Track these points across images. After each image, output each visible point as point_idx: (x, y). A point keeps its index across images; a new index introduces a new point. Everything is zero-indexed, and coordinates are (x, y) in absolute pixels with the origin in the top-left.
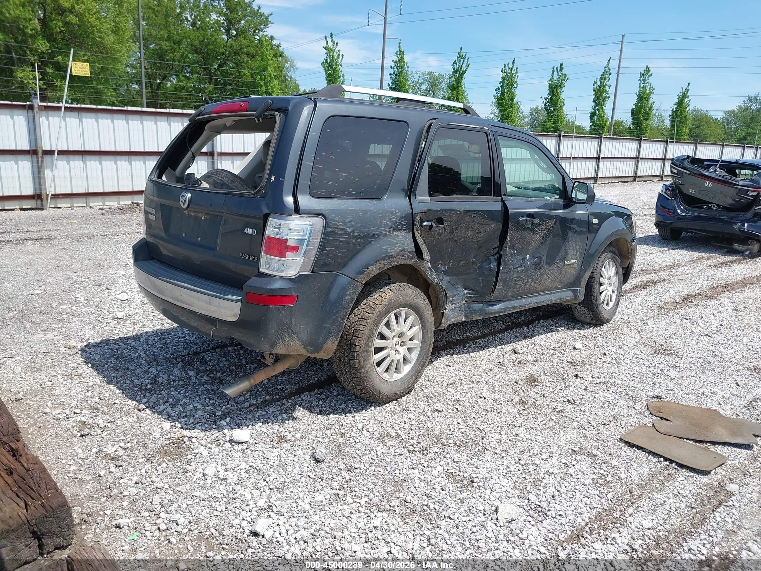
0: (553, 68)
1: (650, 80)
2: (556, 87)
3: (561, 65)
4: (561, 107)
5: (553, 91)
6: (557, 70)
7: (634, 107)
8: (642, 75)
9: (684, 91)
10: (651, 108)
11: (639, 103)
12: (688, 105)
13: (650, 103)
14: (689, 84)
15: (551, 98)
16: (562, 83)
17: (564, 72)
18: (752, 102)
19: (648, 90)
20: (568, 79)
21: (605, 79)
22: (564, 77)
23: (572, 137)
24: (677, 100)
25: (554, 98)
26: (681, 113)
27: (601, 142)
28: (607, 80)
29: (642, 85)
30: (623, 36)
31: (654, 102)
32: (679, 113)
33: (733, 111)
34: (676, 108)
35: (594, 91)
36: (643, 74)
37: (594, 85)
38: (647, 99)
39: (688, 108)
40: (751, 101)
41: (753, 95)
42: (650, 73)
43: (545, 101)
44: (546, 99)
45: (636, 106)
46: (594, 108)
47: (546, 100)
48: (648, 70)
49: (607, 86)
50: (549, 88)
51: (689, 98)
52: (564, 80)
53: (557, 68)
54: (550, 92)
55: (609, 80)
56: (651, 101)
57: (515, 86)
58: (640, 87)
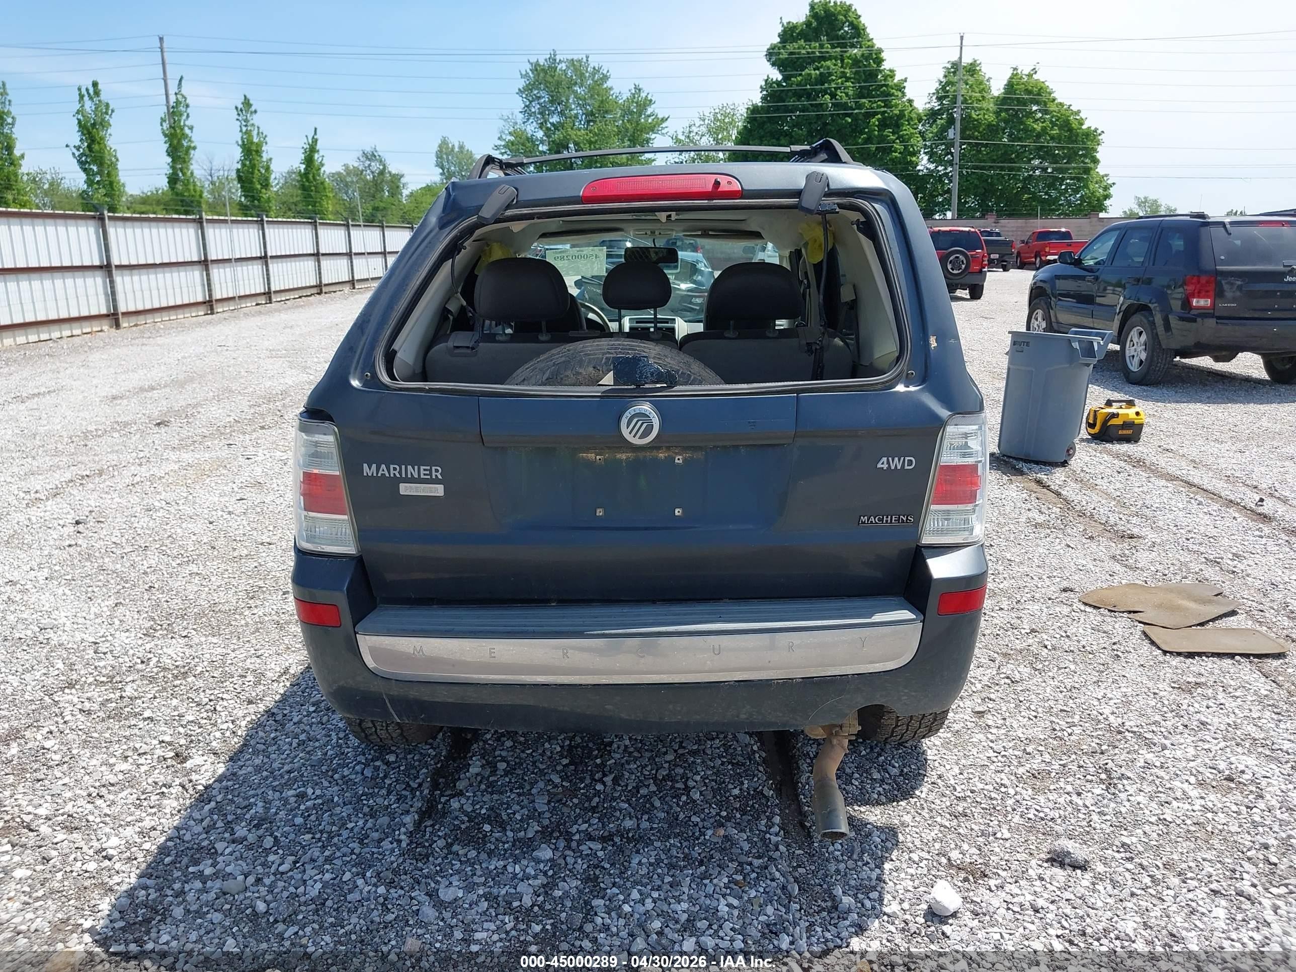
0: (79, 89)
1: (256, 119)
2: (94, 125)
3: (95, 84)
4: (113, 165)
5: (89, 133)
6: (88, 93)
7: (239, 166)
8: (239, 111)
9: (310, 141)
10: (268, 169)
11: (245, 159)
12: (323, 165)
13: (264, 159)
14: (316, 129)
15: (89, 147)
16: (103, 120)
17: (103, 97)
18: (369, 160)
19: (255, 137)
20: (113, 111)
21: (181, 115)
22: (103, 110)
23: (225, 221)
24: (303, 156)
25: (96, 147)
26: (314, 177)
27: (263, 230)
28: (184, 117)
29: (244, 129)
30: (161, 39)
31: (271, 159)
32: (311, 176)
33: (339, 174)
34: (306, 169)
35: (165, 135)
36: (241, 110)
37: (161, 125)
38: (258, 152)
39: (322, 169)
40: (367, 158)
41: (368, 149)
42: (253, 109)
43: (77, 154)
44: (78, 148)
45: (244, 165)
46: (173, 167)
47: (78, 150)
48: (247, 103)
49: (186, 128)
50: (80, 127)
51: (321, 153)
52: (106, 113)
53: (87, 90)
54: (83, 134)
55: (188, 116)
56: (265, 157)
57: (10, 120)
58: (241, 131)
